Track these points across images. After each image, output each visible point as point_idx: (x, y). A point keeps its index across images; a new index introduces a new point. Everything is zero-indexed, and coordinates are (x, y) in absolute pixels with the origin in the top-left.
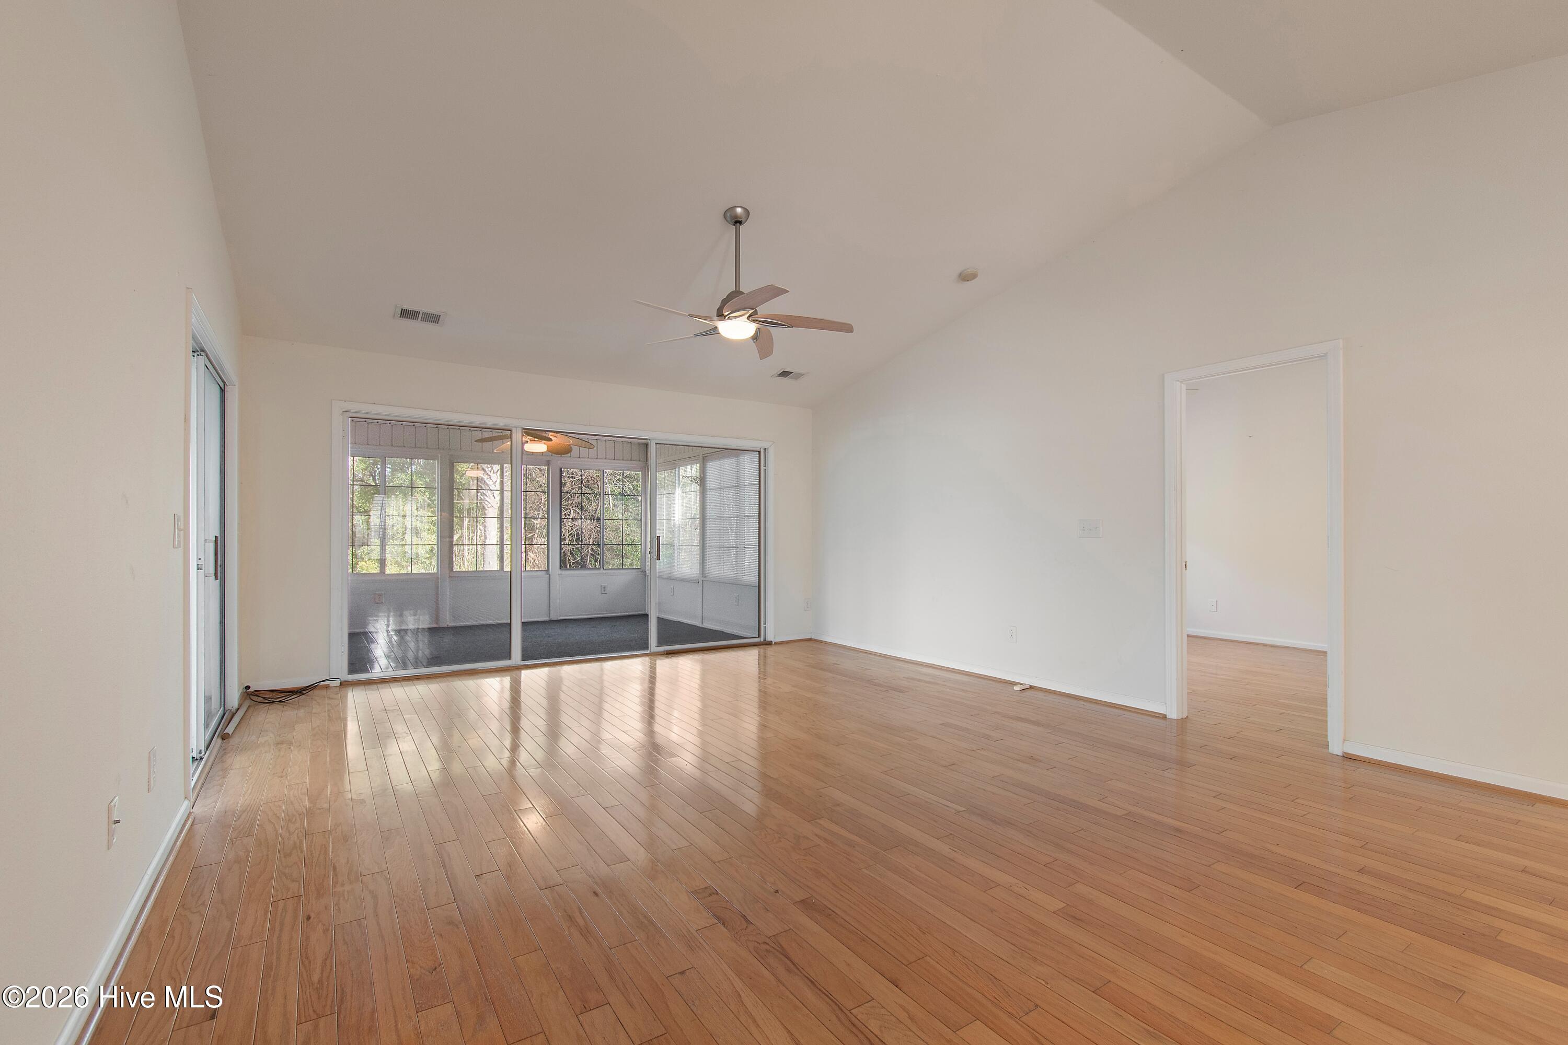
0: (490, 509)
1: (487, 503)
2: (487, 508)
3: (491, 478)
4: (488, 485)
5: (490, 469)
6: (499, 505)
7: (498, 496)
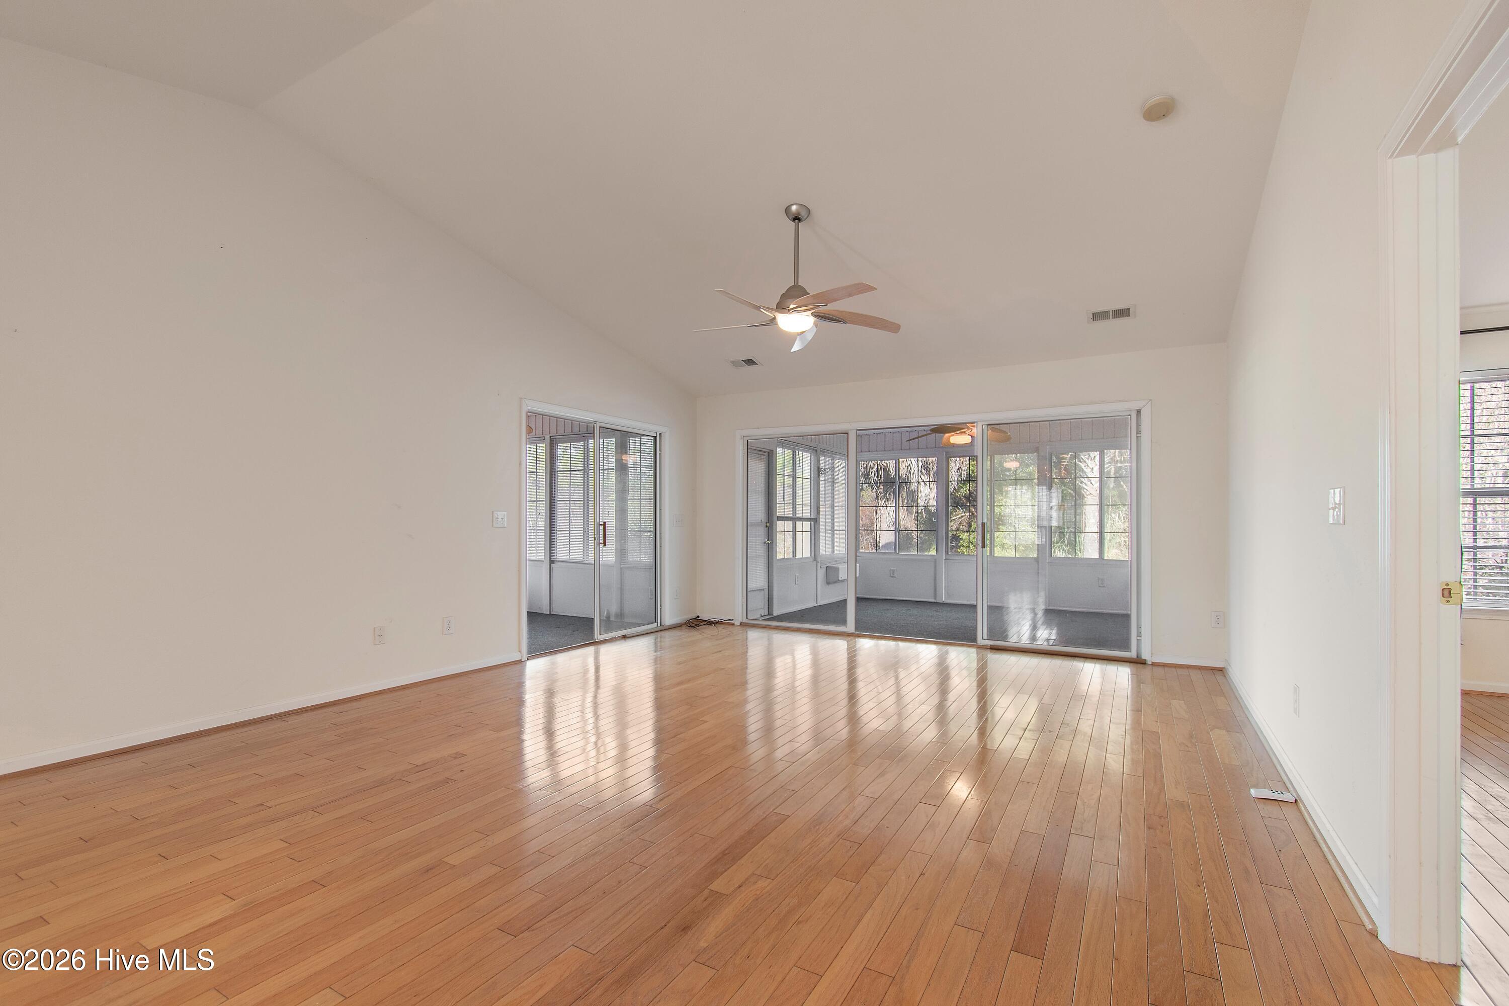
0: (1089, 497)
1: (1085, 490)
2: (1086, 496)
3: (1088, 465)
4: (1085, 472)
5: (1087, 456)
6: (1098, 492)
7: (1096, 483)
